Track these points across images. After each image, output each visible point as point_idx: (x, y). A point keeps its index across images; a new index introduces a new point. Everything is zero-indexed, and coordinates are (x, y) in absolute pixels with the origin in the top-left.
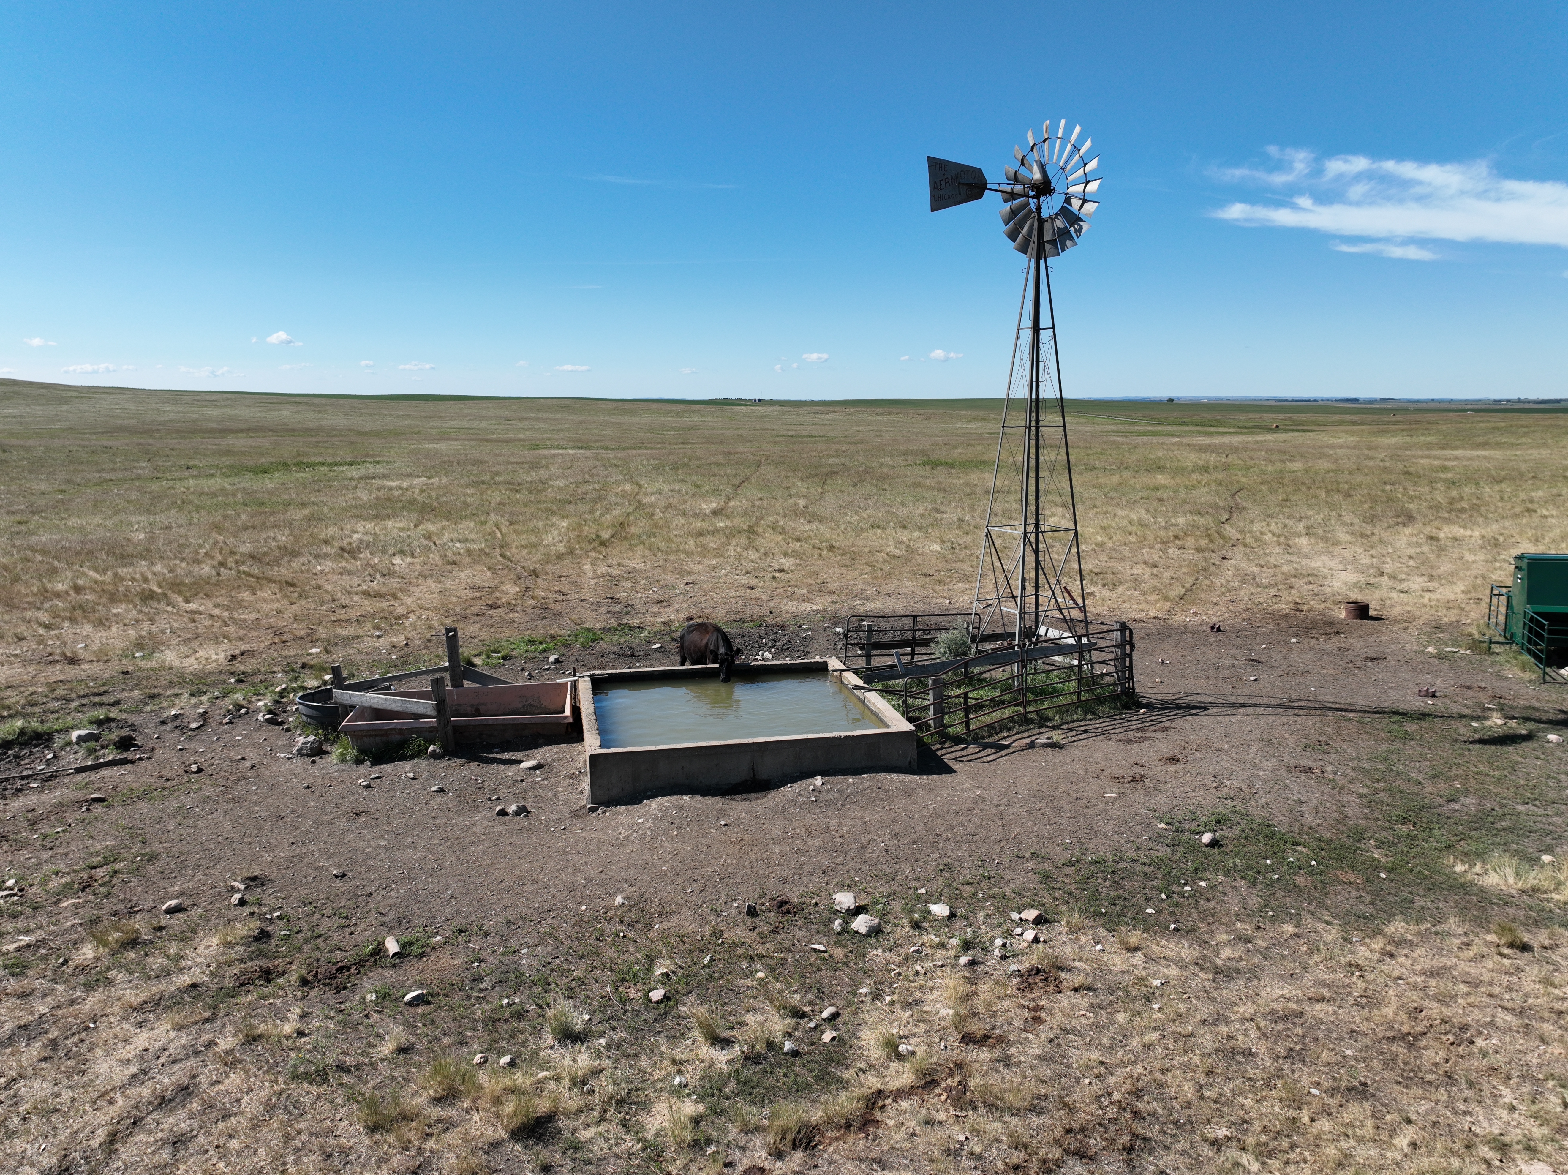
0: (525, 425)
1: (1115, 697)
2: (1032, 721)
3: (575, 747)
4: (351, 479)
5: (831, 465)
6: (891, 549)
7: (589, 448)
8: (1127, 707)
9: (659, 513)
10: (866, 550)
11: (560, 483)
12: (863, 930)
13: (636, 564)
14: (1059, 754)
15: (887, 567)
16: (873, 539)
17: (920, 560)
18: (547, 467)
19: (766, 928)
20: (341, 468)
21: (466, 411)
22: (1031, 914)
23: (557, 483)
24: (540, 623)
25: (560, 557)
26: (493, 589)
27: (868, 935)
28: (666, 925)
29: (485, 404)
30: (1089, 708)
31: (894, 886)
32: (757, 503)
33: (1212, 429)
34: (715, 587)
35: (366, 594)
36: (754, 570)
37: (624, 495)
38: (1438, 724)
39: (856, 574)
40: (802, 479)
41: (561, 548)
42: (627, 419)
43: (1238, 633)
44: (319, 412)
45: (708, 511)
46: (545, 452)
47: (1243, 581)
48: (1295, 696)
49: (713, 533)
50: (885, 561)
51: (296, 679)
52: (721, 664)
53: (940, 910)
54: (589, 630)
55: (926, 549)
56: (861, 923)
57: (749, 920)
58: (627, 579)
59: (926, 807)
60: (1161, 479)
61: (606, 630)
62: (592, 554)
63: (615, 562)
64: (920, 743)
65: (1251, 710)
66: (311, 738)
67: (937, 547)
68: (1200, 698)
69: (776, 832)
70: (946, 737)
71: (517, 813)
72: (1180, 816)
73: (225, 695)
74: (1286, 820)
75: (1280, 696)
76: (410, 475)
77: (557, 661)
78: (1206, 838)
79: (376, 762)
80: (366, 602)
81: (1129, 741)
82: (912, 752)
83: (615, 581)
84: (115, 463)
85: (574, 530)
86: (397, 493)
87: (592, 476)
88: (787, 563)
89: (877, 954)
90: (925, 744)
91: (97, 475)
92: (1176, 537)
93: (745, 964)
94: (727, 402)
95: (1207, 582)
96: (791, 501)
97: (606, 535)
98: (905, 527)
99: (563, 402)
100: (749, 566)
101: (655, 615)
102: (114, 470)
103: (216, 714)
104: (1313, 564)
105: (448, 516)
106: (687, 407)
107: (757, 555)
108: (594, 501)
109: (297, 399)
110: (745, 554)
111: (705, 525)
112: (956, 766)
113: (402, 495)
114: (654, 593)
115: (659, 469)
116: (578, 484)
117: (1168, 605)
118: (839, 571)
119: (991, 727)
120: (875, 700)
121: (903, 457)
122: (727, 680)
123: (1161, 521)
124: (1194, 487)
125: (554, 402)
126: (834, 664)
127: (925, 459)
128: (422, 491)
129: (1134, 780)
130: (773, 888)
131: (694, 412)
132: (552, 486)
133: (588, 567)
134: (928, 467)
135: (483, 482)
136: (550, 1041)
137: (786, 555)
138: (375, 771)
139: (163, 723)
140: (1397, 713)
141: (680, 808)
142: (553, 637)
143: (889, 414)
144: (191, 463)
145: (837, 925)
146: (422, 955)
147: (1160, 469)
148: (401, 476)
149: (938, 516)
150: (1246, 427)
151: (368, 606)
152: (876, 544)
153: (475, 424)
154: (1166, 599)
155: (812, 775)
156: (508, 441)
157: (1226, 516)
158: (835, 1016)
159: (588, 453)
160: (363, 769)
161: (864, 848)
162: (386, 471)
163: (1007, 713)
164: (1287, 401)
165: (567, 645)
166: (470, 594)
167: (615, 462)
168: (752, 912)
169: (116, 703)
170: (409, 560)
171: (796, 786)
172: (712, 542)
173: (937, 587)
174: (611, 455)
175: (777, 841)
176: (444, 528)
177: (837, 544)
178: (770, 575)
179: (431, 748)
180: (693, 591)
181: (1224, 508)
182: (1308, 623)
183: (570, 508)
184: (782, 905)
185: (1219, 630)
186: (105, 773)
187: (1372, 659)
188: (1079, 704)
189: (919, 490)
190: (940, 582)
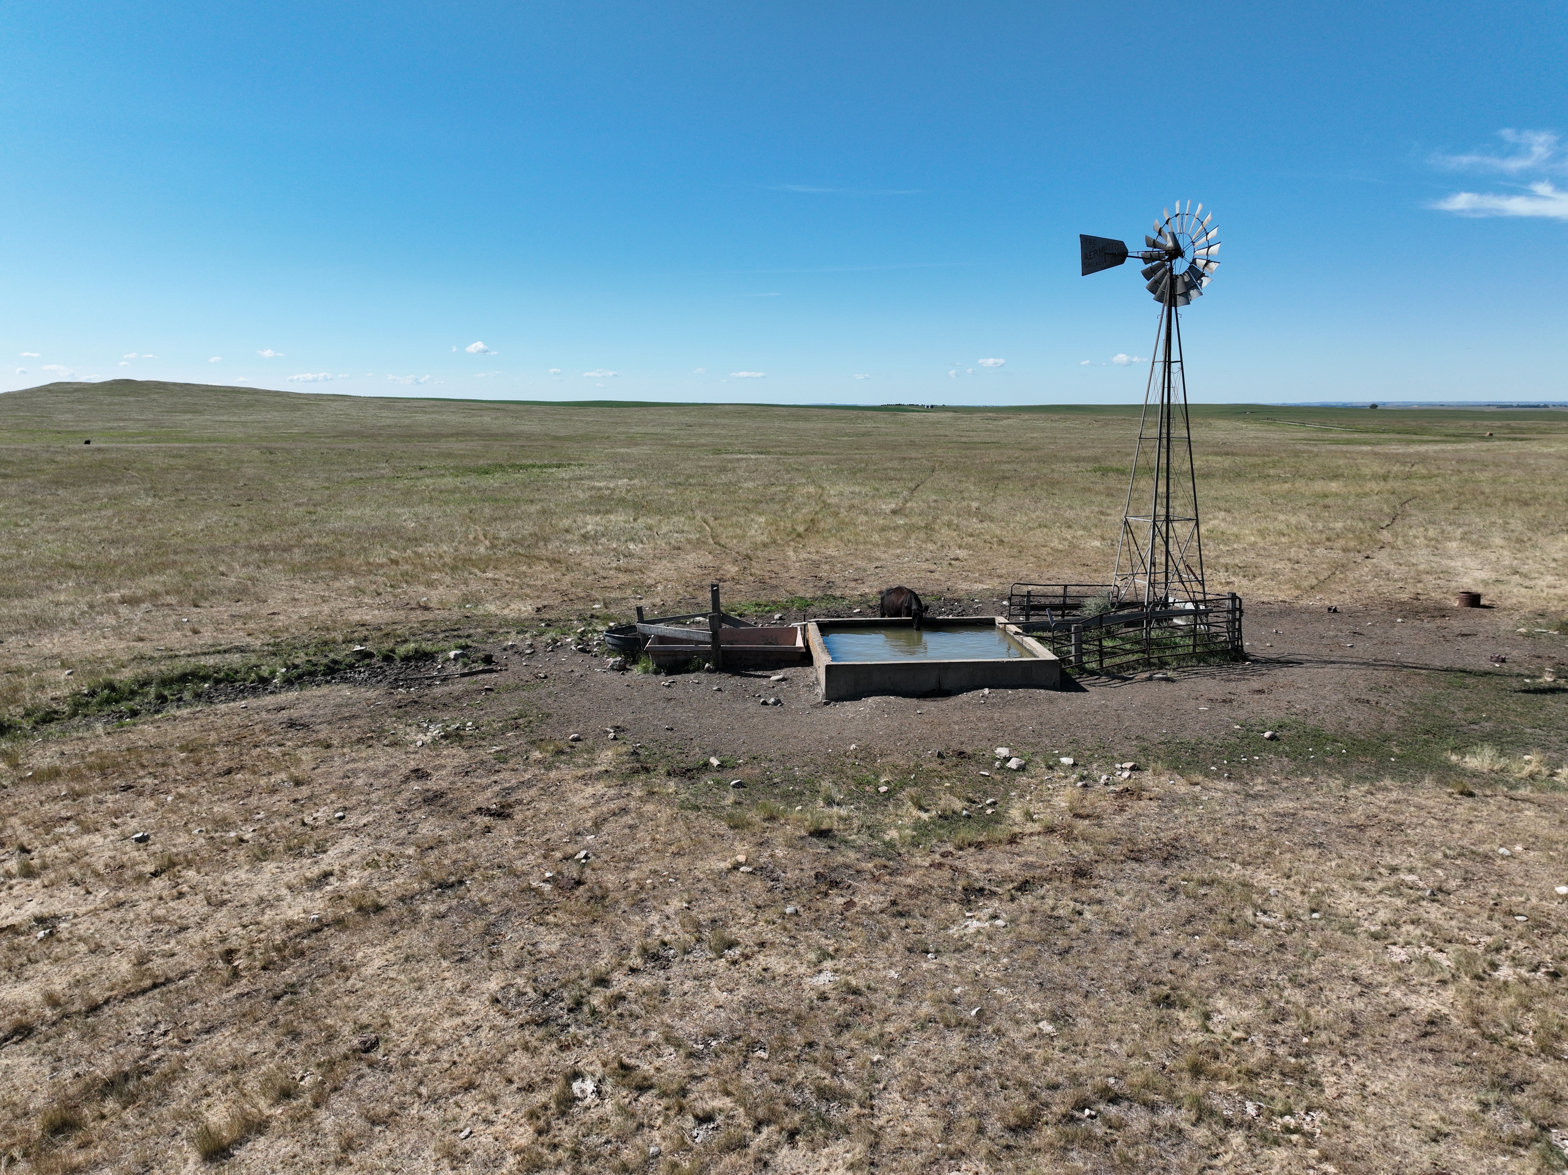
0: (706, 430)
1: (1225, 652)
2: (1154, 664)
3: (808, 670)
4: (562, 479)
5: (1003, 471)
6: (1056, 544)
7: (768, 453)
8: (1235, 660)
9: (843, 513)
10: (1033, 545)
11: (750, 485)
12: (1014, 767)
13: (831, 552)
14: (1171, 686)
15: (1050, 559)
16: (1039, 536)
17: (1080, 553)
18: (734, 470)
19: (950, 764)
20: (550, 470)
21: (649, 417)
22: (1129, 765)
23: (746, 485)
24: (763, 593)
25: (765, 545)
26: (717, 569)
27: (1017, 770)
28: (884, 760)
29: (666, 410)
30: (1202, 659)
31: (1038, 749)
32: (932, 504)
33: (1415, 437)
34: (900, 571)
35: (618, 569)
36: (933, 558)
37: (809, 496)
38: (1496, 679)
39: (1022, 563)
40: (975, 484)
41: (765, 538)
42: (802, 425)
43: (1352, 614)
44: (517, 418)
45: (888, 511)
46: (729, 456)
47: (1376, 576)
48: (1380, 657)
49: (895, 529)
50: (1048, 554)
51: (590, 625)
52: (914, 617)
53: (1067, 761)
54: (802, 598)
55: (1088, 545)
56: (1013, 764)
57: (939, 761)
58: (826, 563)
59: (1064, 709)
60: (1334, 486)
61: (814, 599)
62: (792, 543)
63: (813, 550)
64: (1063, 672)
65: (1337, 665)
66: (619, 659)
67: (1097, 543)
68: (1299, 657)
69: (955, 719)
70: (1083, 670)
71: (775, 704)
72: (1253, 722)
73: (541, 634)
74: (1333, 728)
75: (1368, 657)
76: (612, 477)
77: (780, 618)
78: (1267, 734)
79: (669, 673)
80: (620, 575)
81: (1229, 681)
82: (1057, 676)
83: (816, 565)
84: (360, 464)
85: (772, 524)
86: (607, 492)
87: (777, 479)
88: (962, 553)
89: (1023, 780)
90: (1067, 674)
91: (349, 474)
92: (1328, 539)
93: (937, 780)
94: (899, 408)
95: (1342, 576)
96: (964, 504)
97: (801, 529)
98: (1070, 527)
99: (740, 408)
100: (928, 555)
101: (853, 589)
102: (360, 470)
103: (540, 646)
104: (1453, 564)
105: (659, 511)
106: (860, 413)
107: (935, 547)
108: (784, 502)
109: (496, 406)
110: (924, 546)
111: (887, 522)
112: (1089, 688)
113: (612, 494)
114: (850, 573)
115: (838, 472)
116: (765, 486)
117: (1297, 592)
118: (1006, 560)
119: (1120, 666)
120: (1031, 642)
121: (1075, 464)
122: (918, 629)
123: (1320, 526)
124: (1366, 495)
125: (731, 407)
126: (1000, 619)
127: (1097, 465)
128: (628, 491)
129: (1224, 701)
130: (955, 745)
131: (867, 418)
132: (741, 488)
133: (791, 553)
134: (1099, 474)
135: (680, 484)
136: (822, 804)
137: (960, 547)
138: (670, 679)
139: (505, 649)
140: (1464, 671)
141: (889, 703)
142: (774, 603)
143: (1066, 420)
144: (422, 464)
145: (997, 764)
146: (733, 768)
147: (1336, 477)
148: (605, 478)
149: (1103, 518)
150: (1454, 436)
151: (624, 578)
152: (1041, 541)
153: (658, 430)
154: (1298, 587)
155: (982, 688)
156: (692, 446)
157: (1387, 522)
158: (995, 803)
159: (769, 457)
160: (661, 677)
161: (1017, 729)
162: (591, 473)
163: (1135, 657)
164: (1511, 406)
165: (785, 608)
166: (700, 572)
167: (796, 466)
168: (940, 755)
169: (469, 636)
170: (641, 546)
171: (970, 694)
172: (894, 537)
173: (1092, 575)
174: (791, 460)
175: (956, 723)
176: (660, 521)
177: (1006, 540)
178: (946, 563)
179: (707, 665)
180: (882, 573)
181: (1388, 515)
182: (1421, 609)
183: (763, 506)
184: (961, 754)
185: (1335, 611)
186: (480, 677)
187: (1463, 635)
188: (1193, 655)
189: (1087, 494)
190: (1096, 570)
